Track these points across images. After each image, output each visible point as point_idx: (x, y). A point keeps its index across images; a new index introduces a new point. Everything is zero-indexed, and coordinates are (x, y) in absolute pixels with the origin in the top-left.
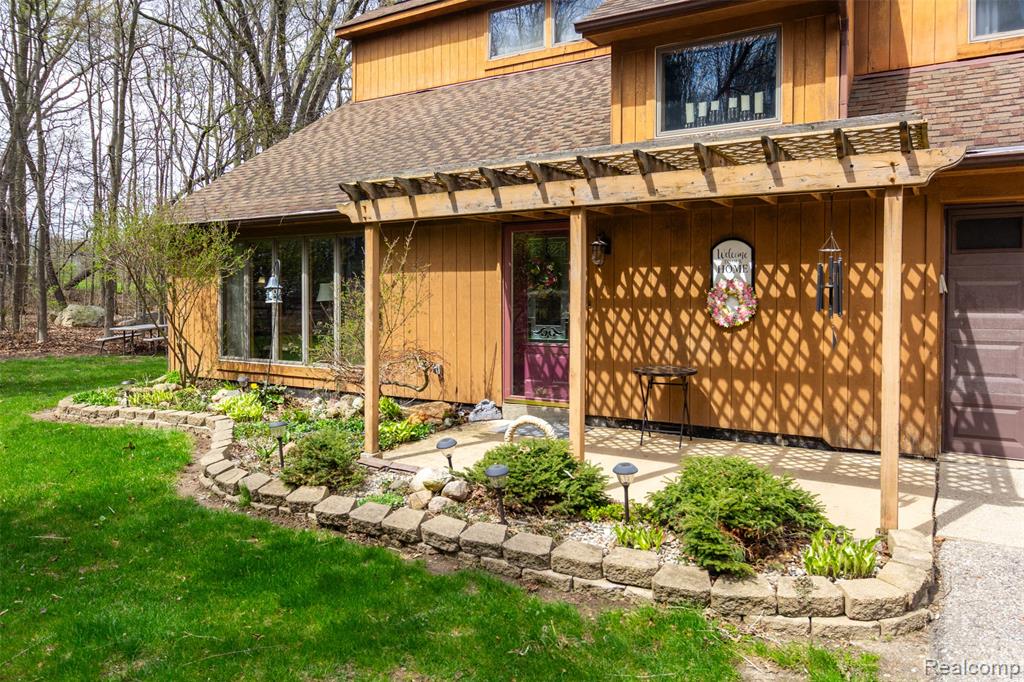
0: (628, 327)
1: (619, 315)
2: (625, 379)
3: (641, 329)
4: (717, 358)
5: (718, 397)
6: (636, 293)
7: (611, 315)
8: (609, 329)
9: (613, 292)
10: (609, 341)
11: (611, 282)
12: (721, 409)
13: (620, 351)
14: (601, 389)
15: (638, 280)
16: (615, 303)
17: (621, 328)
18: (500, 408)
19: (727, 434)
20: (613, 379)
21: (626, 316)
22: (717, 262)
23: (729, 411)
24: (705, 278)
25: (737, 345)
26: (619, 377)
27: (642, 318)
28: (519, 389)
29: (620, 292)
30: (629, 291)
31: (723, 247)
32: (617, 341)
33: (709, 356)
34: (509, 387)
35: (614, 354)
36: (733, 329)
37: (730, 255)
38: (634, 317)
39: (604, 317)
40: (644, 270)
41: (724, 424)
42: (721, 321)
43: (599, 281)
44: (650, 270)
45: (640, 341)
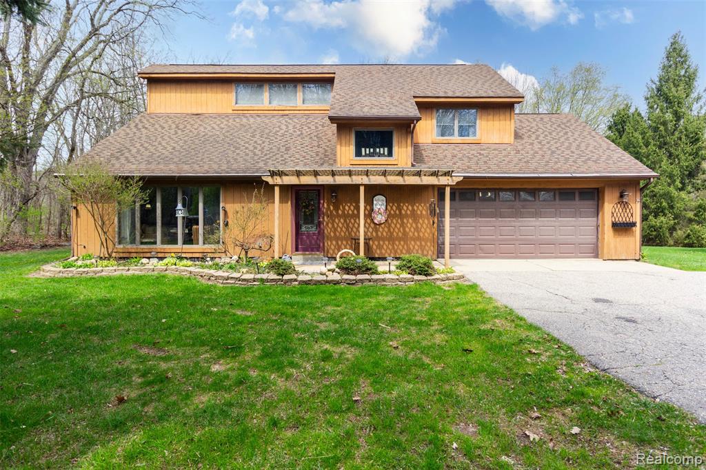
0: (343, 224)
1: (339, 221)
2: (342, 243)
3: (348, 225)
4: (374, 234)
5: (375, 247)
6: (346, 212)
7: (337, 220)
8: (336, 226)
9: (337, 213)
10: (336, 230)
11: (337, 208)
12: (376, 251)
13: (340, 233)
14: (333, 247)
15: (347, 208)
16: (338, 216)
17: (340, 225)
18: (291, 258)
20: (338, 243)
21: (342, 220)
22: (375, 202)
23: (378, 251)
24: (371, 207)
25: (381, 230)
26: (340, 243)
27: (348, 221)
28: (297, 250)
29: (340, 212)
30: (343, 212)
31: (377, 197)
32: (339, 229)
33: (372, 233)
34: (294, 249)
35: (338, 234)
36: (380, 224)
37: (379, 200)
38: (345, 221)
39: (334, 221)
40: (349, 205)
41: (377, 256)
42: (376, 221)
43: (332, 208)
44: (351, 204)
45: (347, 229)
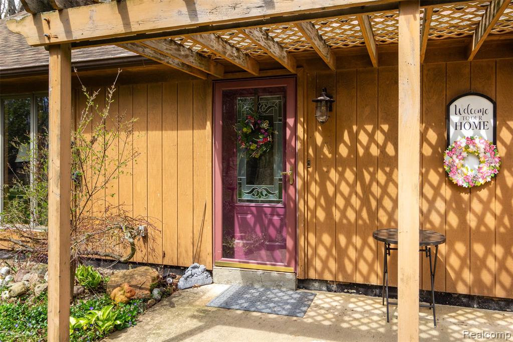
0: (352, 187)
1: (342, 175)
2: (349, 241)
3: (367, 189)
4: (453, 219)
5: (454, 261)
6: (361, 151)
7: (333, 175)
8: (331, 190)
9: (335, 151)
10: (330, 202)
11: (333, 140)
12: (459, 274)
13: (343, 213)
14: (322, 252)
15: (363, 138)
16: (337, 162)
17: (345, 189)
18: (211, 272)
19: (464, 300)
20: (336, 242)
21: (349, 175)
22: (454, 118)
23: (468, 276)
24: (440, 135)
25: (477, 206)
26: (342, 240)
27: (367, 177)
28: (228, 252)
29: (343, 151)
30: (353, 150)
31: (461, 103)
32: (340, 201)
33: (444, 217)
34: (219, 251)
35: (337, 215)
36: (473, 189)
37: (468, 111)
38: (359, 177)
39: (325, 177)
40: (369, 128)
41: (461, 289)
42: (459, 179)
43: (319, 139)
44: (377, 127)
45: (365, 202)
